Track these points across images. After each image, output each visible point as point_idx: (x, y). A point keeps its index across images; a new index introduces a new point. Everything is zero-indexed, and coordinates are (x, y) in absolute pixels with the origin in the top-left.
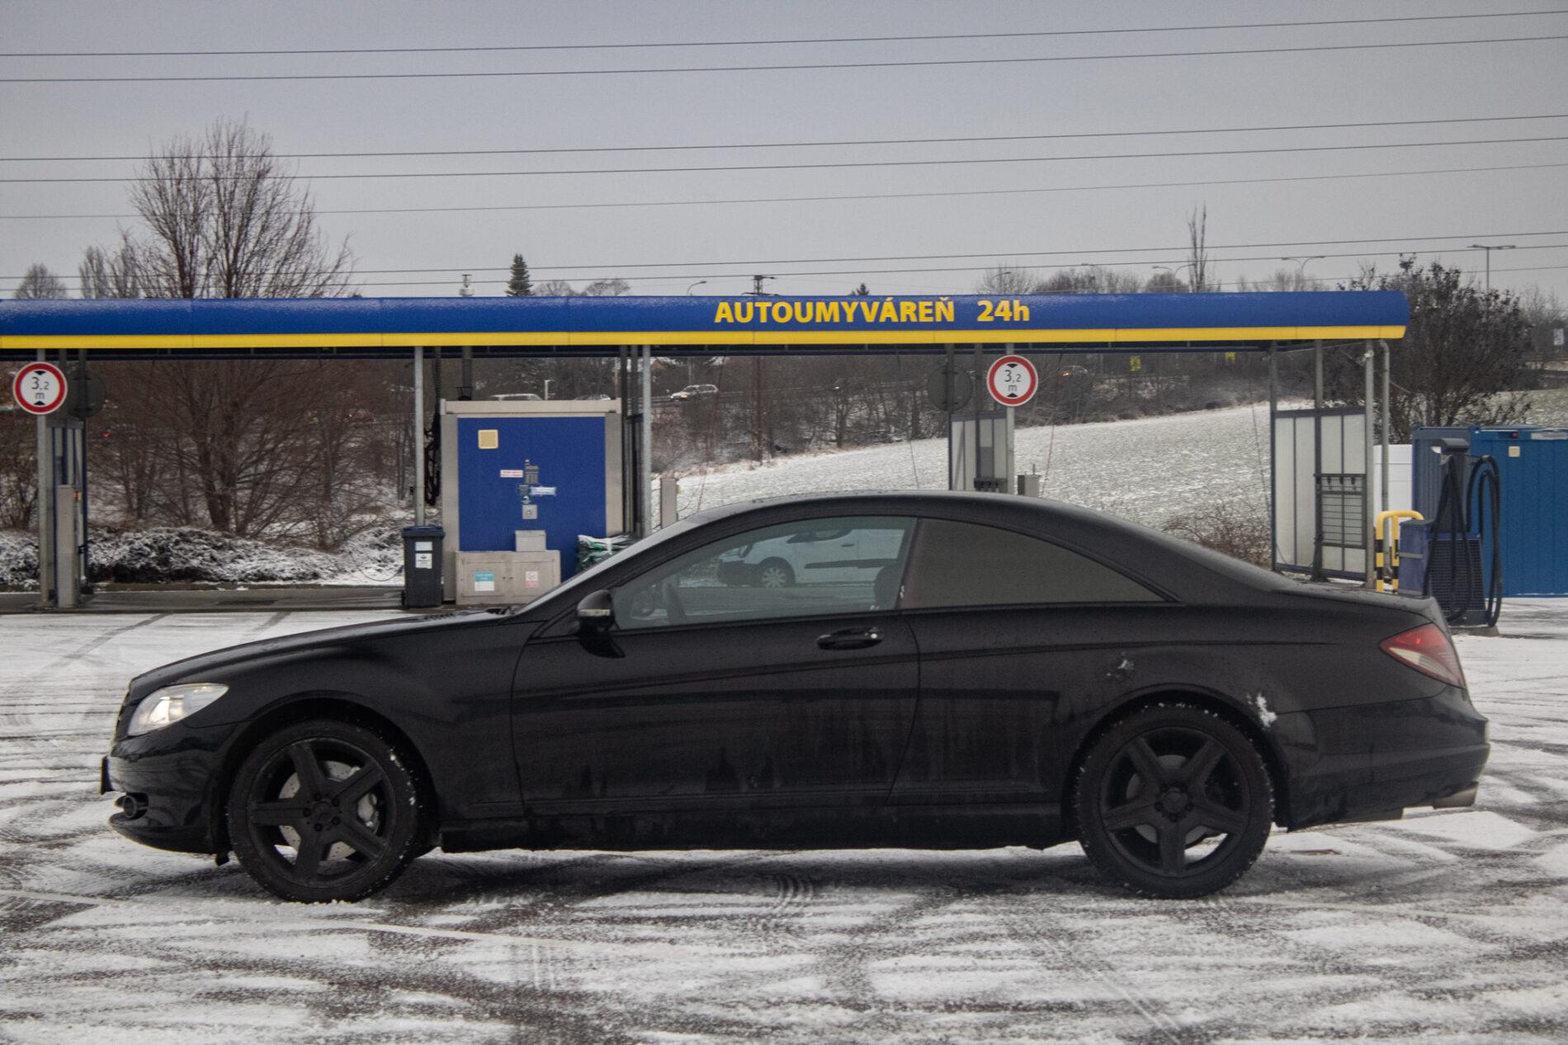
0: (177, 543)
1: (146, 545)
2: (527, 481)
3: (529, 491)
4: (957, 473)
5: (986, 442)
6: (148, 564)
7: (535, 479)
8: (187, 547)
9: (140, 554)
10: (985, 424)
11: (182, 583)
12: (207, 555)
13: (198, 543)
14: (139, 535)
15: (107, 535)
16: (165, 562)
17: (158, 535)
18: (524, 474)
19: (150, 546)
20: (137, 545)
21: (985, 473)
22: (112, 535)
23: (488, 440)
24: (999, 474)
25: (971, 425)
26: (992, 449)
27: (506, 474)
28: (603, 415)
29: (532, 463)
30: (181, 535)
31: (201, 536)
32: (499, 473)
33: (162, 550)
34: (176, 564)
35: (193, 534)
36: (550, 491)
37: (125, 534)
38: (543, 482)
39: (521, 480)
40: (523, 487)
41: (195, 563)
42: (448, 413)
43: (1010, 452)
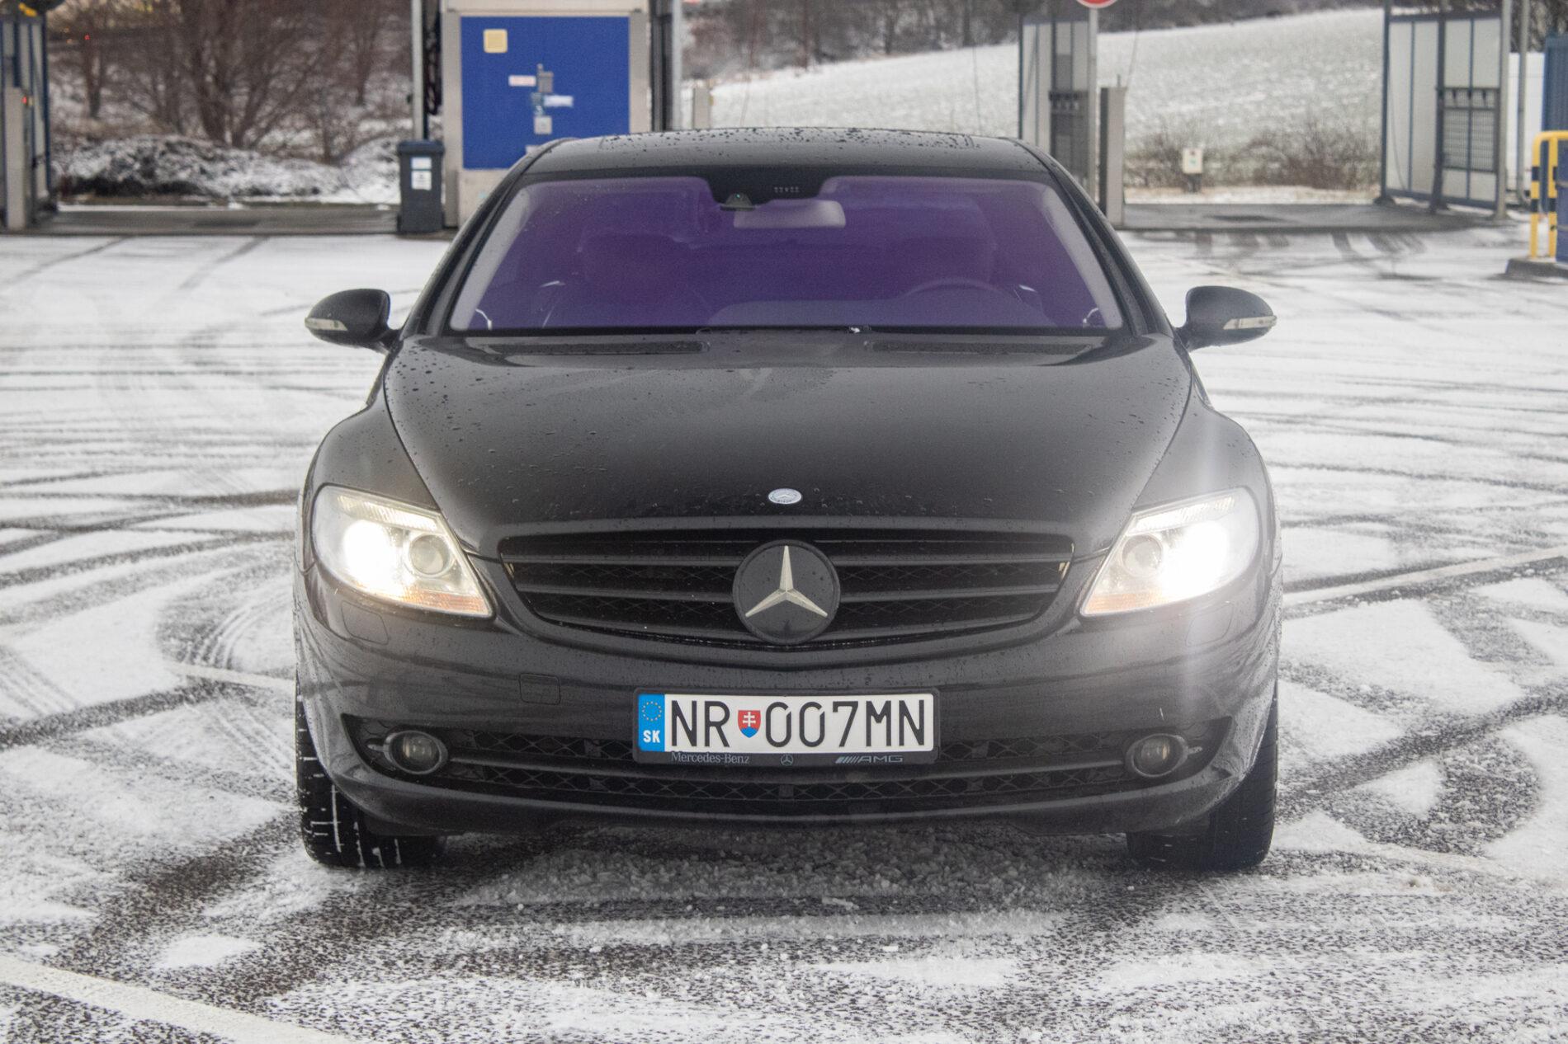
0: (163, 153)
1: (130, 155)
2: (540, 88)
3: (542, 101)
4: (1029, 85)
5: (1063, 48)
6: (132, 177)
7: (549, 87)
8: (174, 158)
9: (121, 165)
10: (1063, 28)
11: (169, 198)
12: (196, 168)
13: (188, 154)
14: (121, 144)
15: (85, 143)
16: (149, 174)
17: (143, 145)
18: (537, 82)
19: (135, 158)
20: (119, 155)
21: (1062, 85)
22: (93, 144)
23: (496, 42)
24: (1079, 84)
25: (1045, 30)
26: (1071, 58)
27: (516, 81)
28: (625, 14)
29: (546, 69)
30: (168, 144)
31: (189, 145)
32: (507, 81)
33: (147, 161)
34: (162, 176)
35: (180, 143)
36: (565, 101)
37: (106, 144)
38: (559, 90)
39: (534, 89)
40: (535, 96)
41: (183, 176)
42: (451, 11)
43: (1091, 60)
